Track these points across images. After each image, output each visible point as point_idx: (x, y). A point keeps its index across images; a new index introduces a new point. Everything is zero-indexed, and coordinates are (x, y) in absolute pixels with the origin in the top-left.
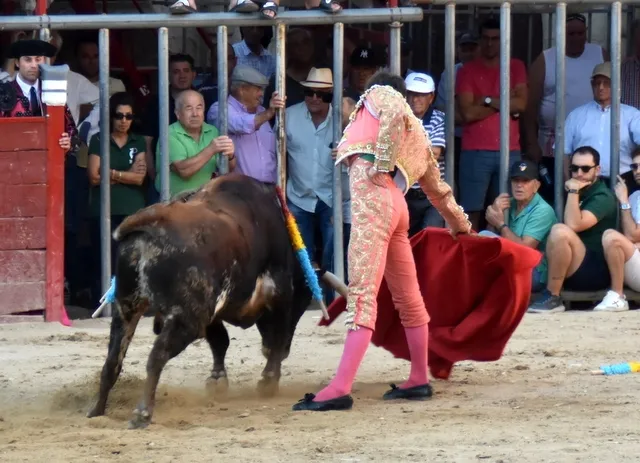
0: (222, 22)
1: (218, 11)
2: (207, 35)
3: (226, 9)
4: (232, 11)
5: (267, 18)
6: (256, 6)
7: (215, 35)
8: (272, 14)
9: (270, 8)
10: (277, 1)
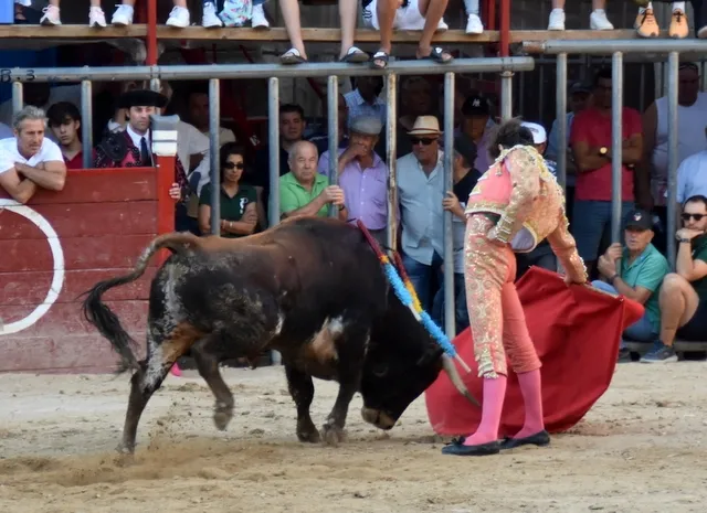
0: (331, 73)
1: (328, 61)
2: (317, 85)
3: (336, 59)
4: (343, 61)
5: (378, 68)
6: (367, 56)
7: (326, 85)
8: (382, 64)
9: (380, 58)
10: (388, 51)
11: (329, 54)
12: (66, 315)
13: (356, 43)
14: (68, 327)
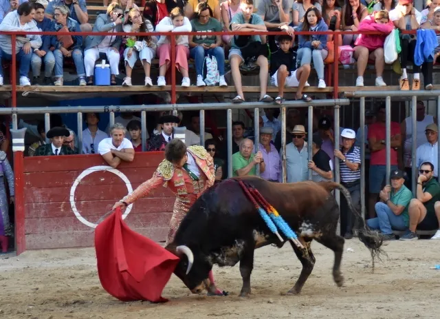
0: (256, 106)
1: (255, 101)
2: (249, 113)
4: (261, 101)
5: (277, 104)
6: (272, 99)
7: (253, 112)
8: (279, 102)
9: (279, 100)
10: (282, 96)
11: (255, 98)
12: (135, 219)
13: (267, 93)
14: (135, 225)
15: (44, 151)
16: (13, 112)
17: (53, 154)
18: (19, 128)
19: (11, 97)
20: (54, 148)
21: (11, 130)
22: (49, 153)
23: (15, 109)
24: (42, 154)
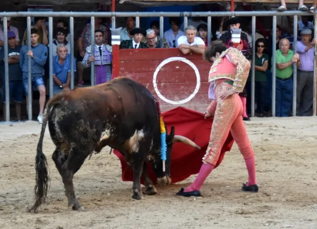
0: (295, 14)
1: (294, 10)
2: (290, 19)
3: (297, 10)
4: (299, 10)
5: (311, 13)
6: (308, 9)
7: (293, 19)
8: (313, 11)
9: (312, 9)
10: (315, 7)
11: (294, 8)
12: (201, 98)
13: (305, 4)
14: (201, 102)
15: (127, 45)
16: (112, 16)
17: (133, 48)
18: (116, 28)
19: (112, 4)
20: (134, 43)
21: (110, 29)
22: (130, 47)
23: (114, 13)
24: (125, 47)
